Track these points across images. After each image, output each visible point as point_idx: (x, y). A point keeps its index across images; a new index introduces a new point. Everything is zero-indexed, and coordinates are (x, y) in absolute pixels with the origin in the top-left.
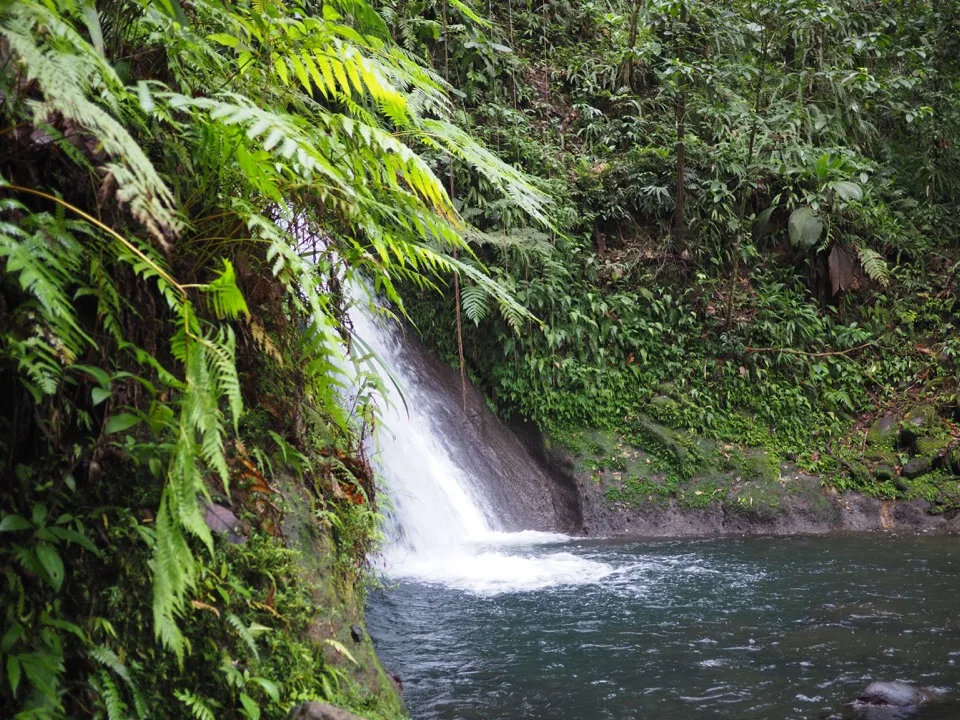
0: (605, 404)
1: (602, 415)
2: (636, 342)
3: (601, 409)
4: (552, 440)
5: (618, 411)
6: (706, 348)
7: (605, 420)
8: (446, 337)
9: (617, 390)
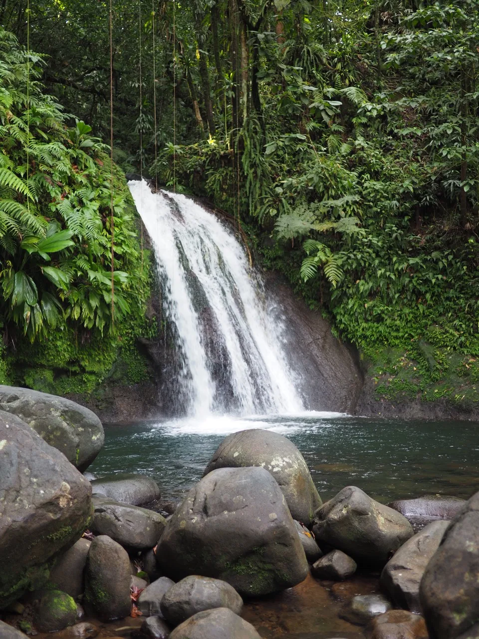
0: (397, 330)
1: (396, 338)
2: (423, 289)
3: (394, 334)
4: (365, 354)
5: (406, 335)
6: (472, 291)
7: (397, 342)
8: (308, 290)
9: (407, 322)
